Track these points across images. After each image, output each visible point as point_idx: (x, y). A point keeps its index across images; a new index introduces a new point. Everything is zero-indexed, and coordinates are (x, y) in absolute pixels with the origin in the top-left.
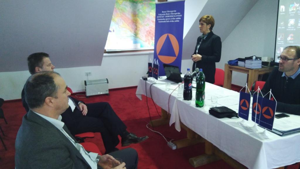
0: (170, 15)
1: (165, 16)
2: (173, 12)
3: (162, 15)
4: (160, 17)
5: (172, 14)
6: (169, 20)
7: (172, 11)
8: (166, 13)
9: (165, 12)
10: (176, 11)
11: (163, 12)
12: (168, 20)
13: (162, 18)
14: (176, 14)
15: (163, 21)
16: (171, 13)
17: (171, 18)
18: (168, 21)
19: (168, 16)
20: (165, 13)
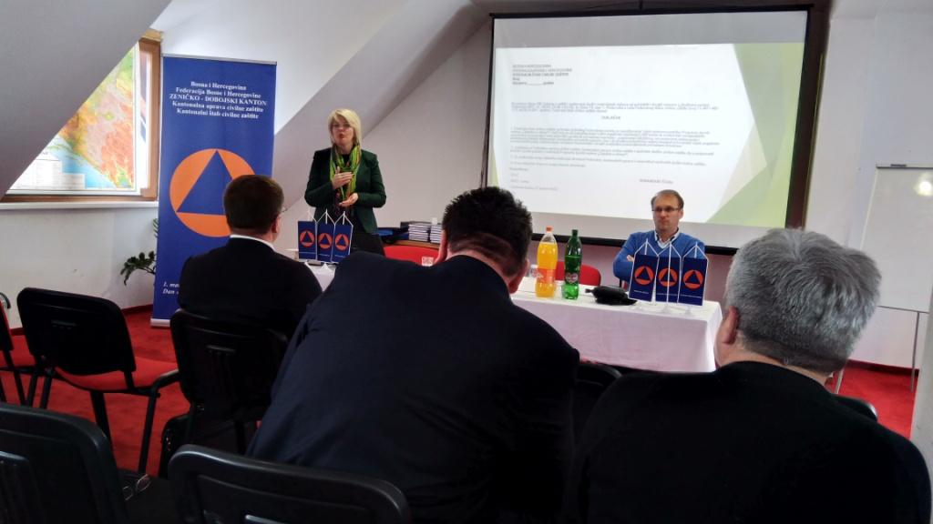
0: (223, 97)
1: (203, 96)
2: (234, 91)
5: (230, 94)
6: (222, 111)
7: (230, 87)
8: (208, 88)
9: (203, 85)
10: (245, 88)
11: (193, 84)
12: (215, 110)
14: (245, 96)
15: (198, 109)
16: (227, 90)
17: (227, 105)
18: (218, 114)
19: (216, 100)
20: (204, 89)
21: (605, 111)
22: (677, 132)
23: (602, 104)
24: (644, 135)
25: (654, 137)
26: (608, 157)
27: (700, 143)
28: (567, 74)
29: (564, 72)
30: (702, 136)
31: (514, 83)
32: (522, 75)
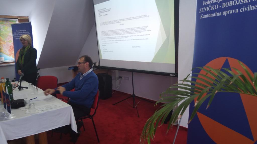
3: (17, 34)
4: (15, 35)
8: (20, 32)
9: (18, 31)
10: (26, 31)
13: (17, 36)
16: (23, 32)
21: (120, 22)
22: (139, 27)
23: (119, 20)
24: (131, 30)
25: (133, 30)
26: (123, 39)
27: (146, 31)
28: (110, 11)
29: (109, 10)
30: (146, 28)
31: (100, 16)
32: (101, 13)
